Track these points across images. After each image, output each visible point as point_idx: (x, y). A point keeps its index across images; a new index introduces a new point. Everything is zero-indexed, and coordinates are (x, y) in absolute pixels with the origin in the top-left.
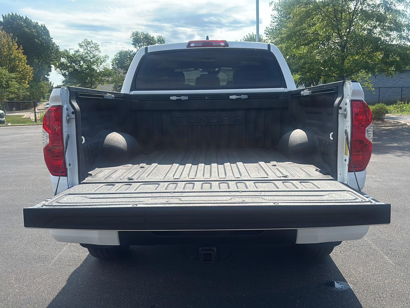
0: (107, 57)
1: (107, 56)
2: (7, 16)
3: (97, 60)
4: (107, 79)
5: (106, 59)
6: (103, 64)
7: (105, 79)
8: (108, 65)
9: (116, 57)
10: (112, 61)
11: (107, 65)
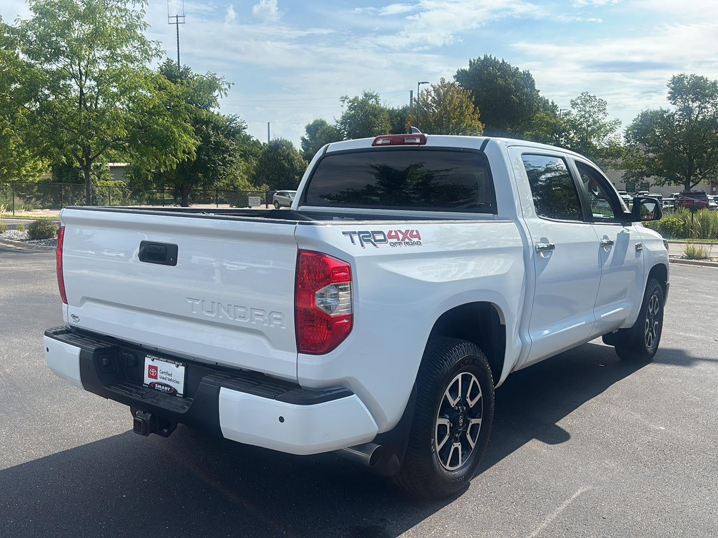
0: (618, 122)
1: (618, 120)
2: (476, 61)
3: (599, 128)
4: (614, 161)
5: (617, 127)
6: (610, 135)
7: (609, 162)
8: (618, 137)
9: (635, 122)
10: (626, 129)
11: (616, 137)
